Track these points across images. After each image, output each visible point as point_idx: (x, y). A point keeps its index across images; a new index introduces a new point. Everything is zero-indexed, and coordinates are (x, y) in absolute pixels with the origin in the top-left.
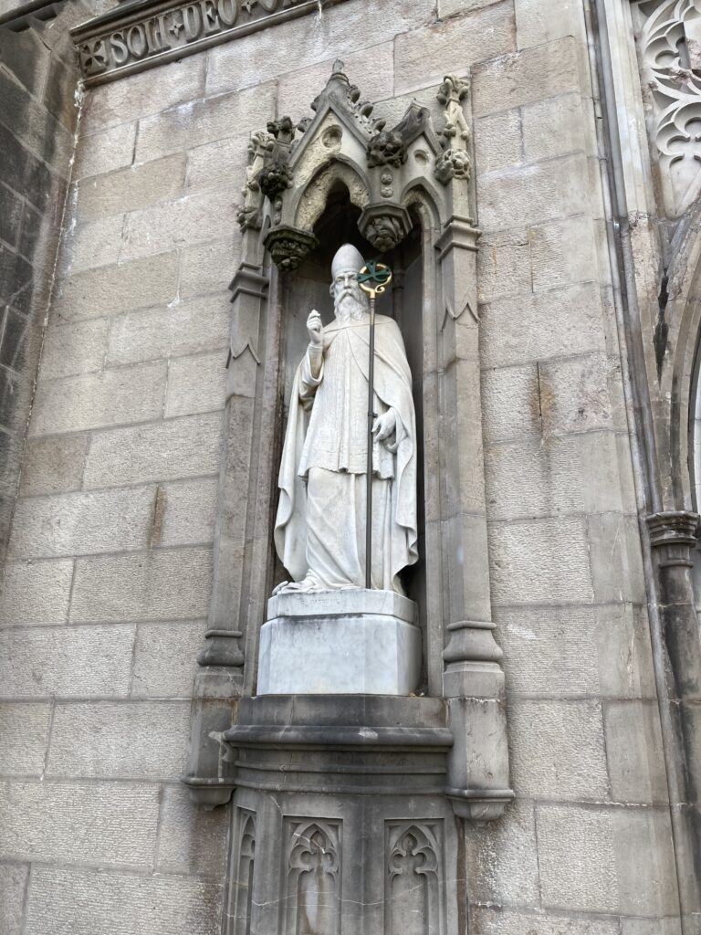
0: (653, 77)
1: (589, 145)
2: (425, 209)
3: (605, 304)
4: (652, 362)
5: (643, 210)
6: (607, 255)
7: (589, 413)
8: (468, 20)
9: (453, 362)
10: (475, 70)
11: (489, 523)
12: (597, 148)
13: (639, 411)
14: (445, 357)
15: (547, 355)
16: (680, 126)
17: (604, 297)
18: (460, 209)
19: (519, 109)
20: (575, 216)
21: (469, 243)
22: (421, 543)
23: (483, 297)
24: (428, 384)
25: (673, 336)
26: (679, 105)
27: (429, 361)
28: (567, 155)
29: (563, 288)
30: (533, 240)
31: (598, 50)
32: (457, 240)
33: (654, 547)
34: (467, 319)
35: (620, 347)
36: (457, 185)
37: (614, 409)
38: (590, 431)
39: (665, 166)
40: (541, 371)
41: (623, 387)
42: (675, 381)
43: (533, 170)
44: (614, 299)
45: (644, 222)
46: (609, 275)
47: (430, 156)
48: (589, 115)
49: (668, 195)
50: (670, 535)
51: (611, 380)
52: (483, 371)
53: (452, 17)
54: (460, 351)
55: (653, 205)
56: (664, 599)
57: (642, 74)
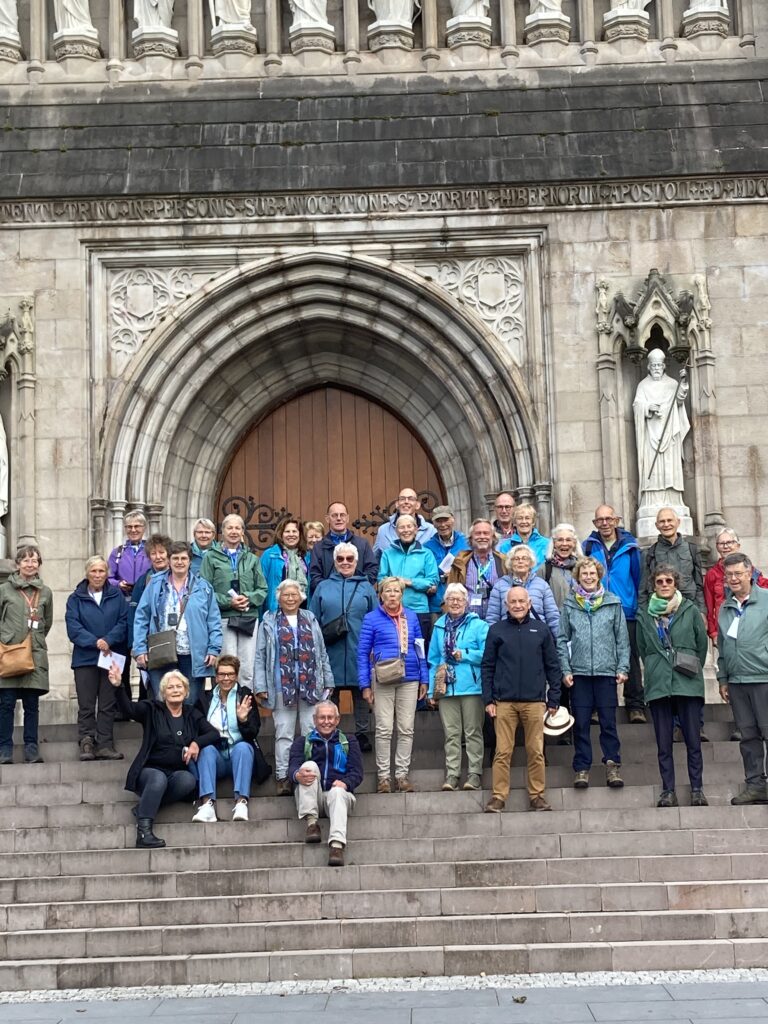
0: (112, 311)
1: (82, 344)
2: (13, 364)
3: (83, 418)
4: (97, 442)
5: (101, 377)
6: (86, 395)
7: (73, 460)
8: (34, 264)
9: (23, 437)
10: (37, 293)
11: (36, 499)
12: (86, 346)
13: (92, 460)
14: (20, 434)
15: (60, 436)
16: (121, 337)
17: (83, 414)
18: (28, 369)
19: (55, 320)
20: (75, 378)
21: (32, 385)
22: (9, 506)
23: (37, 408)
24: (13, 443)
25: (105, 433)
26: (120, 328)
27: (14, 434)
28: (73, 349)
29: (67, 409)
30: (58, 385)
31: (90, 293)
32: (27, 384)
33: (93, 510)
34: (30, 419)
35: (87, 434)
36: (27, 356)
37: (82, 460)
38: (74, 468)
39: (113, 354)
40: (57, 442)
41: (87, 450)
42: (105, 450)
43: (59, 353)
44: (87, 414)
45: (101, 382)
46: (86, 404)
47: (16, 340)
48: (84, 326)
49: (113, 367)
50: (97, 506)
51: (82, 448)
52: (35, 439)
53: (27, 260)
54: (27, 433)
55: (106, 373)
56: (94, 527)
57: (108, 309)
